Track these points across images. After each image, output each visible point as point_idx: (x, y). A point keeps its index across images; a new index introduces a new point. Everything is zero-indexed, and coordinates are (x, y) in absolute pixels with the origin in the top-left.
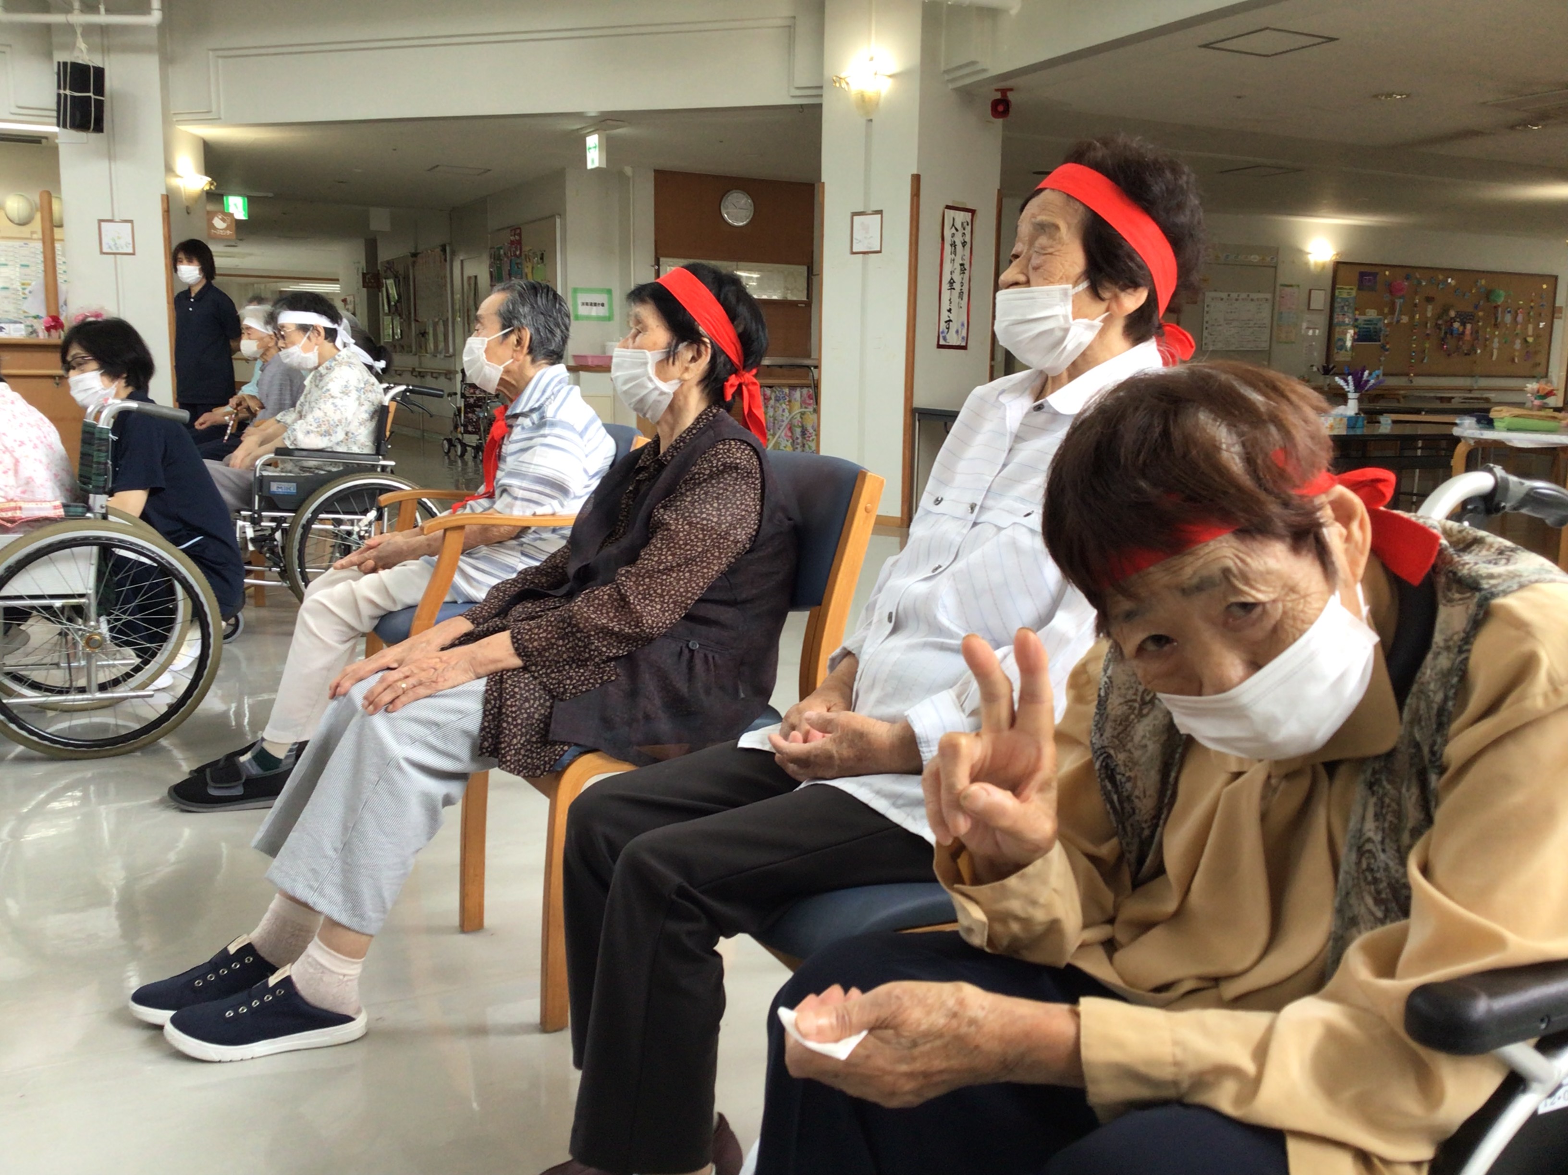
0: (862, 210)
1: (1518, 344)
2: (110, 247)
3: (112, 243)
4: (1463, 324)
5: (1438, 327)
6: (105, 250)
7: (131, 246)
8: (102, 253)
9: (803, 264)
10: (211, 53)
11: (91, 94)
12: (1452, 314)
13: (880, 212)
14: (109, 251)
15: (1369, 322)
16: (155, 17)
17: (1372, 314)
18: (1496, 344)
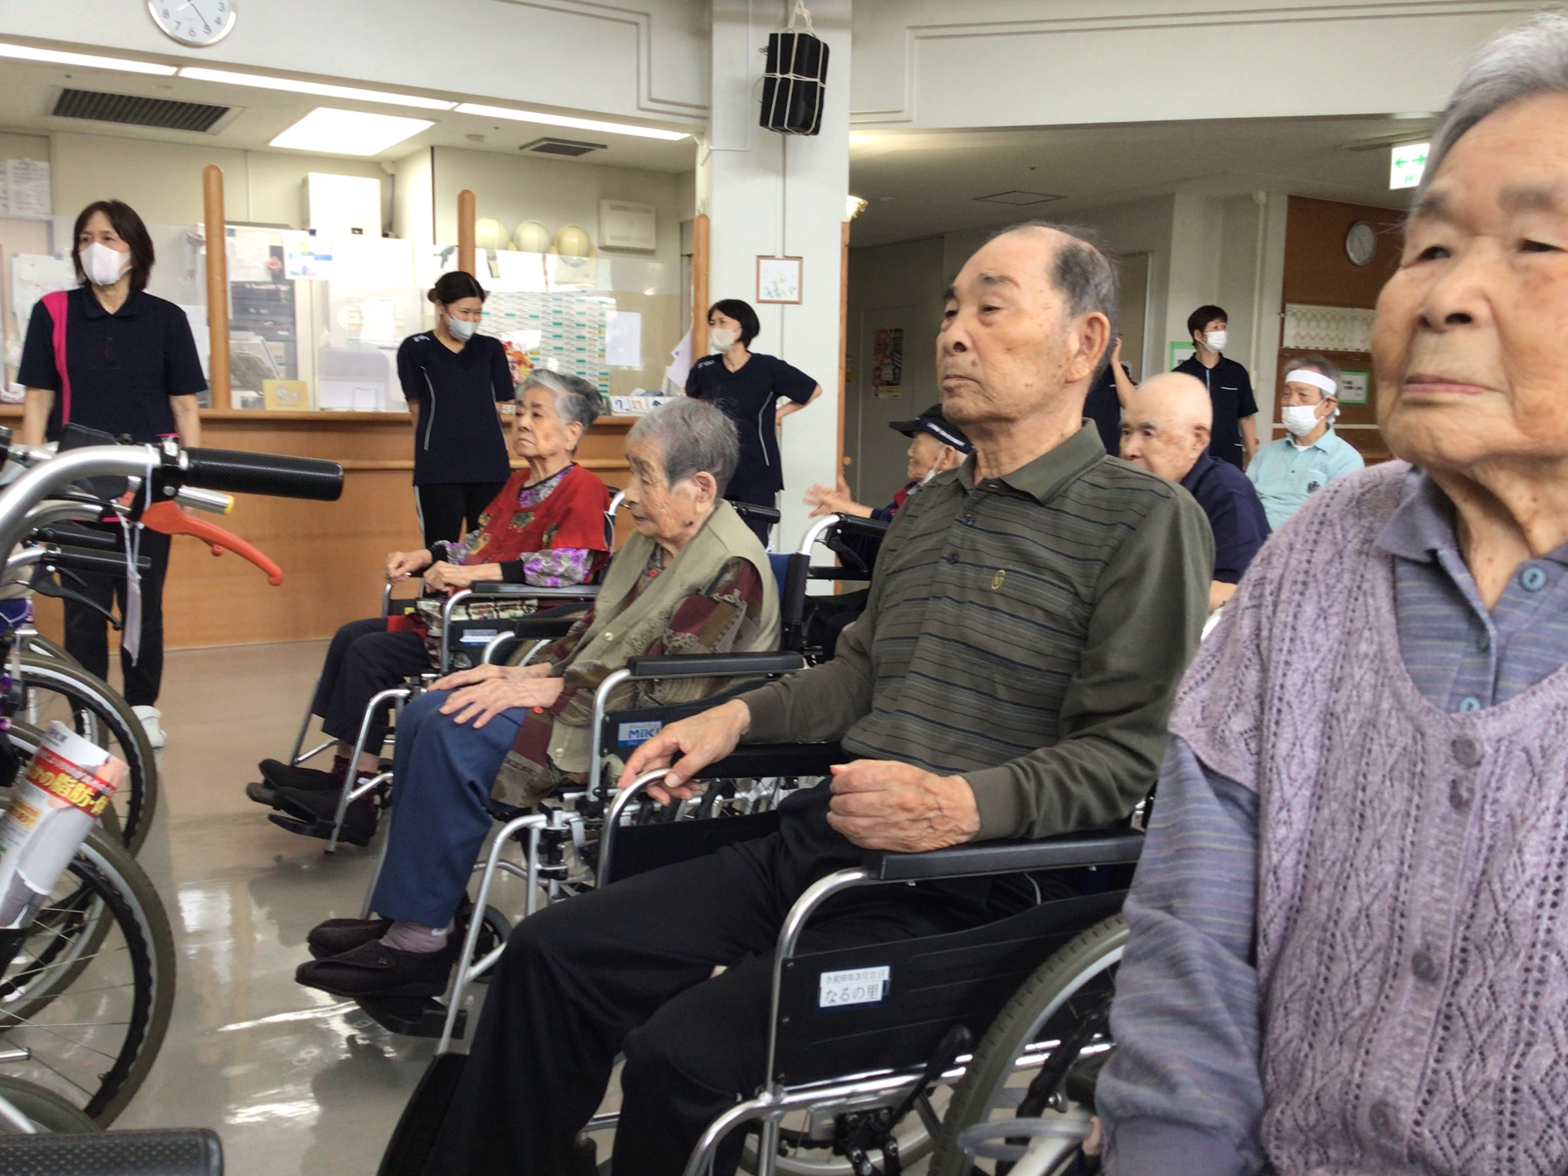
2: (769, 293)
3: (772, 288)
6: (762, 298)
7: (796, 293)
8: (759, 300)
10: (908, 32)
11: (818, 80)
14: (768, 298)
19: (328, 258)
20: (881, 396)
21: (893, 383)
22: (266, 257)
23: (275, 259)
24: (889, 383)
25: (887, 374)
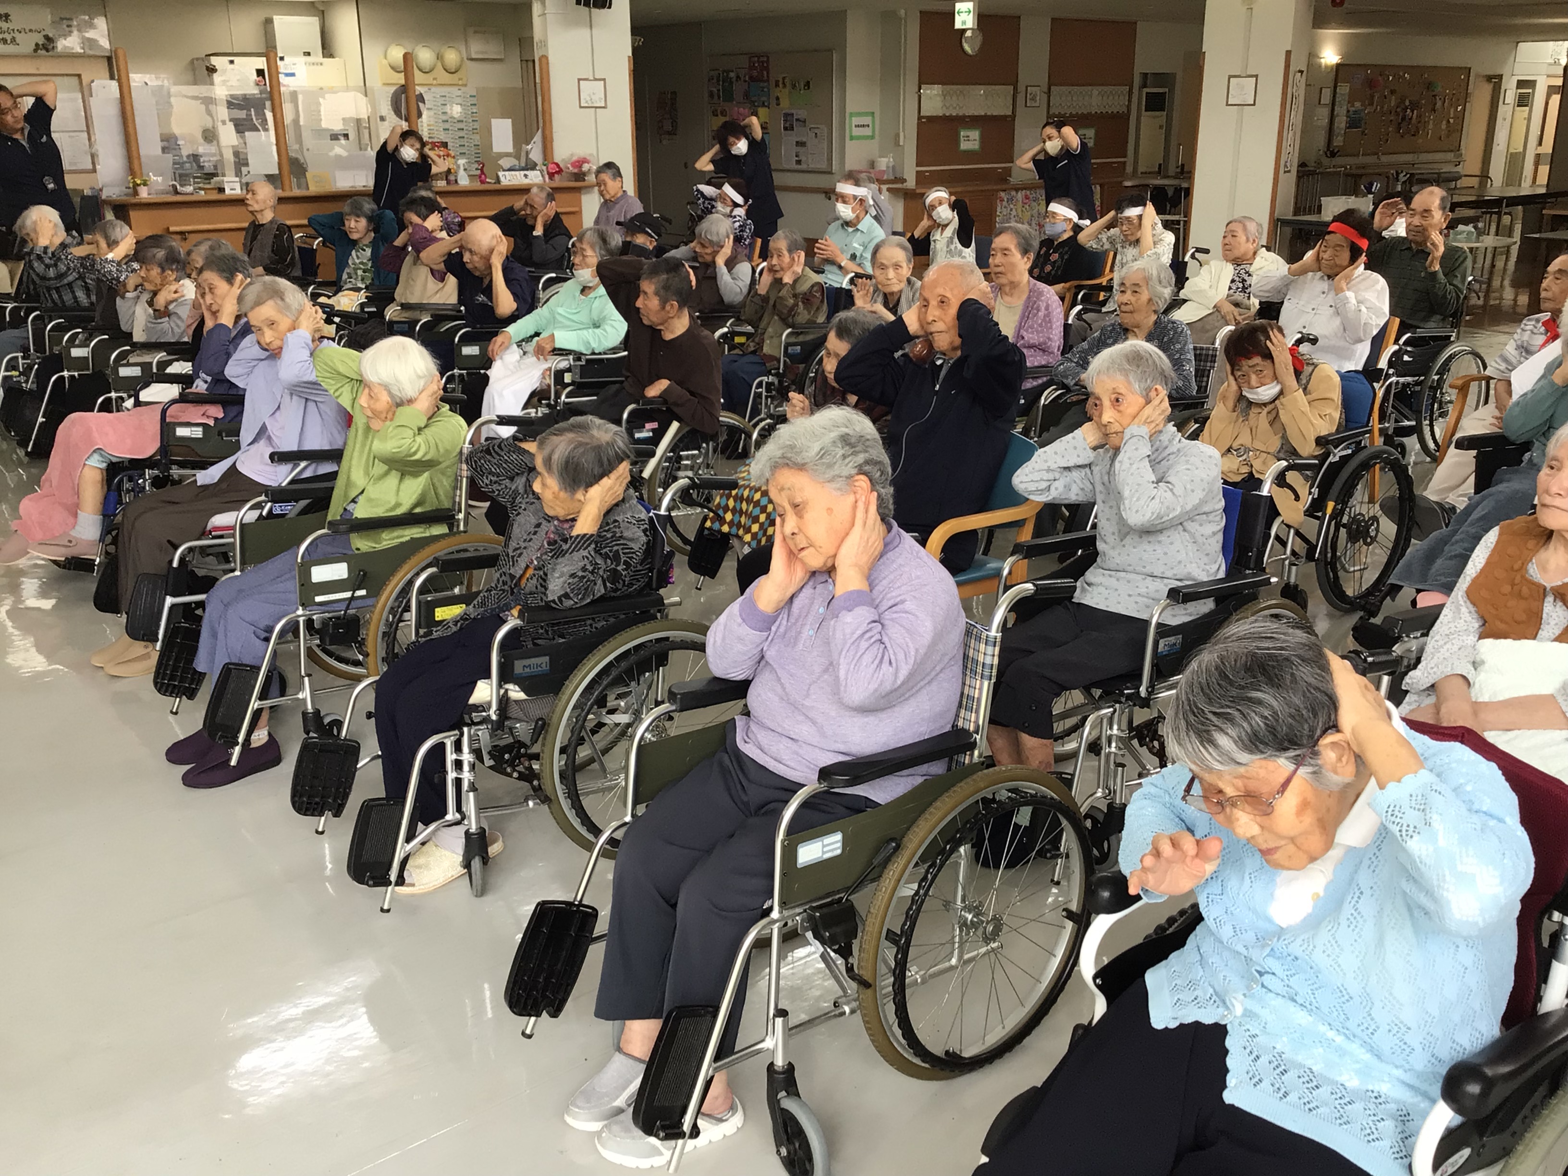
0: (1238, 74)
1: (1444, 126)
2: (587, 102)
3: (588, 98)
4: (1412, 112)
5: (1397, 114)
6: (583, 105)
7: (603, 100)
8: (581, 107)
12: (1407, 103)
13: (1256, 76)
14: (587, 105)
15: (1355, 112)
17: (1358, 104)
18: (1431, 126)
19: (293, 75)
20: (664, 142)
21: (672, 133)
22: (254, 77)
23: (261, 78)
24: (669, 133)
25: (668, 126)
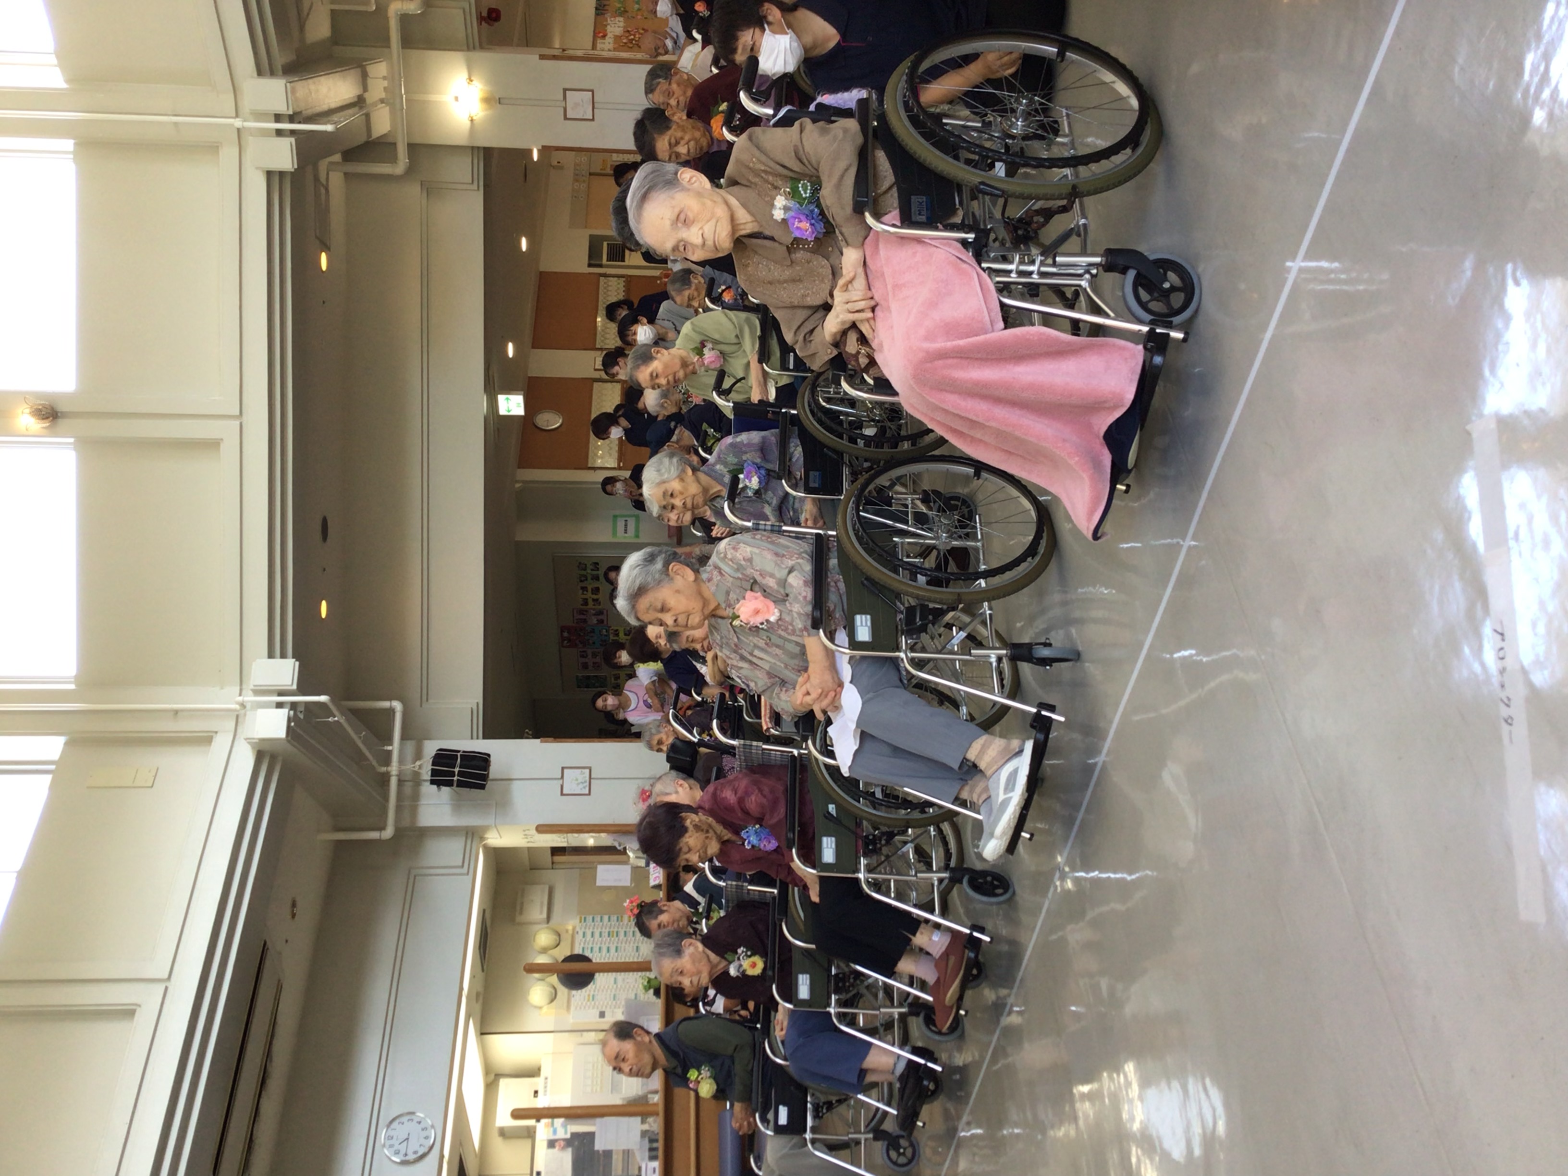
0: (562, 109)
2: (584, 787)
3: (581, 786)
6: (587, 792)
7: (583, 770)
8: (589, 794)
9: (592, 386)
11: (459, 754)
13: (565, 90)
14: (587, 789)
16: (397, 705)
22: (555, 1151)
